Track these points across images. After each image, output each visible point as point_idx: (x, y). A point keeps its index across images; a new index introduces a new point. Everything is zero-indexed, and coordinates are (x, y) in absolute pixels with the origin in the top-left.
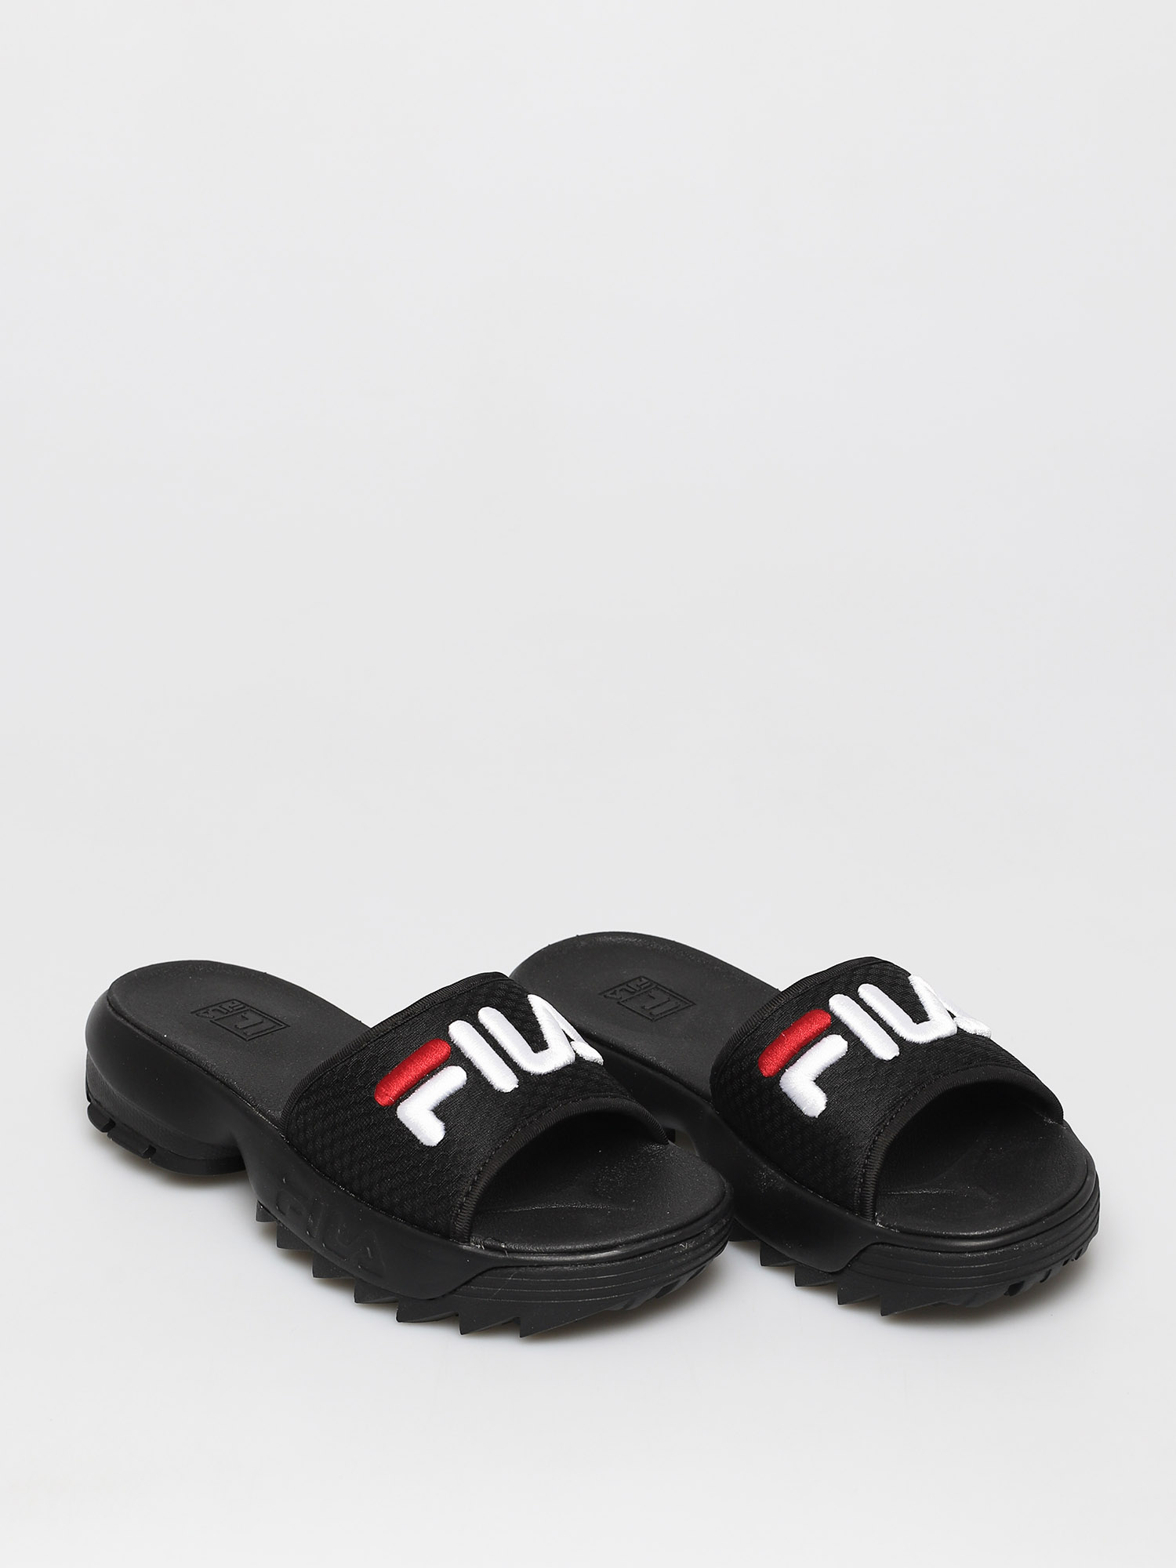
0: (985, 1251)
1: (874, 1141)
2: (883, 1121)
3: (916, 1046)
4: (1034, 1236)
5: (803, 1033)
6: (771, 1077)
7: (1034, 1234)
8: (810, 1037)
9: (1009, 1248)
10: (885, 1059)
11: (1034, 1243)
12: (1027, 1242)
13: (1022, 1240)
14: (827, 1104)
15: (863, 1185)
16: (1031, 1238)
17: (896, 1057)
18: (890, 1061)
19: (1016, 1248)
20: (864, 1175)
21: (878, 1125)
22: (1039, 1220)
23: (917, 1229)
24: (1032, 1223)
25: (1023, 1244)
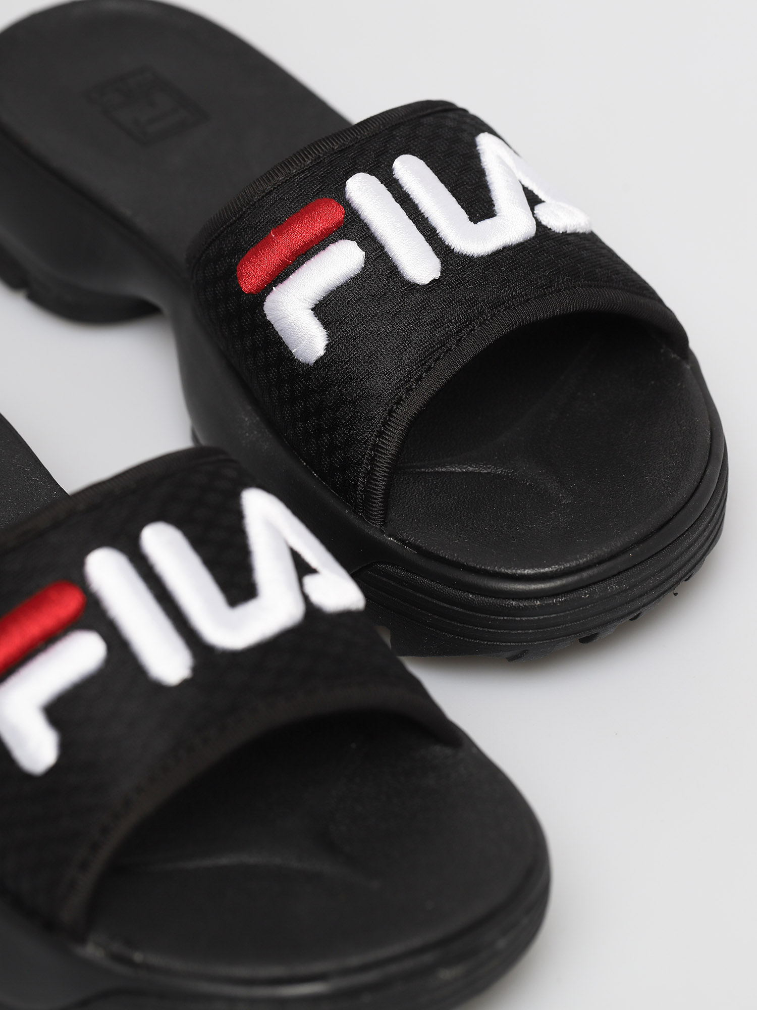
0: (537, 598)
1: (391, 412)
2: (407, 382)
3: (468, 261)
4: (614, 576)
5: (300, 234)
6: (252, 294)
7: (615, 572)
8: (311, 241)
9: (574, 595)
10: (418, 282)
11: (613, 586)
12: (602, 585)
13: (594, 583)
14: (328, 347)
15: (370, 473)
16: (609, 578)
17: (434, 280)
18: (425, 286)
19: (585, 594)
20: (372, 461)
21: (399, 388)
22: (623, 551)
23: (441, 553)
24: (612, 557)
25: (596, 588)
